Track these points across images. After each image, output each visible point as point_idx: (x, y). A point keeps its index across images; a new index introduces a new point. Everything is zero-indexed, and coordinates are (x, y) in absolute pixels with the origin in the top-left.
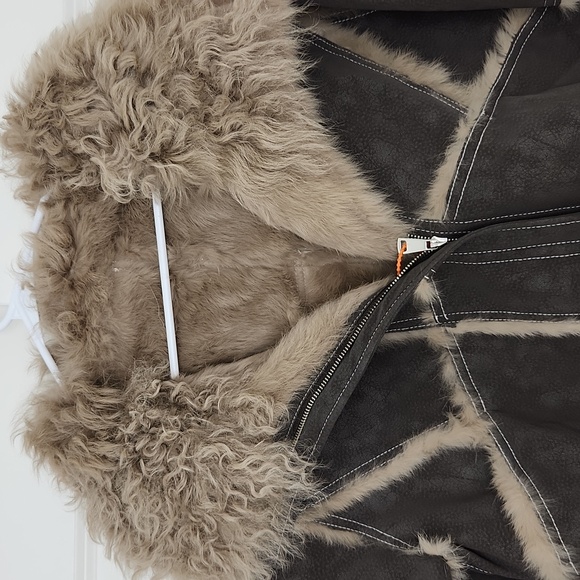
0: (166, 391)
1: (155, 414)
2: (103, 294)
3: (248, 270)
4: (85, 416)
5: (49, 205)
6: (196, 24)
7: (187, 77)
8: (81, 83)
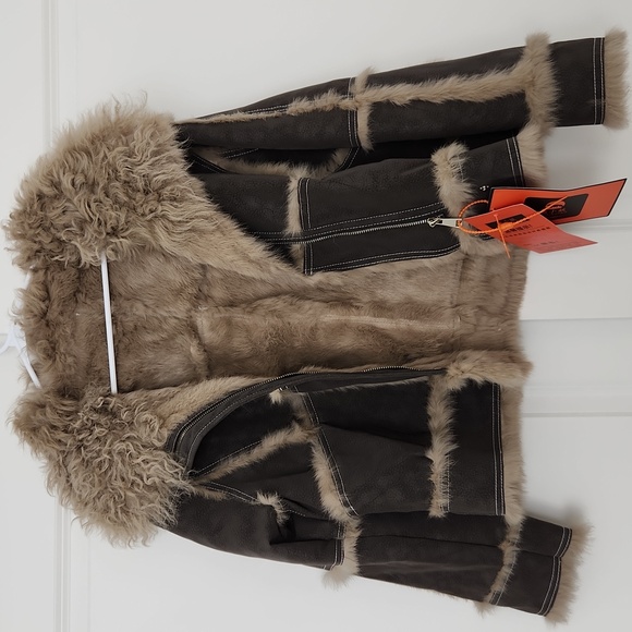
0: (106, 403)
1: (95, 417)
2: (68, 330)
3: (165, 318)
4: (51, 417)
5: (35, 271)
6: (114, 153)
7: (117, 184)
8: (56, 197)
